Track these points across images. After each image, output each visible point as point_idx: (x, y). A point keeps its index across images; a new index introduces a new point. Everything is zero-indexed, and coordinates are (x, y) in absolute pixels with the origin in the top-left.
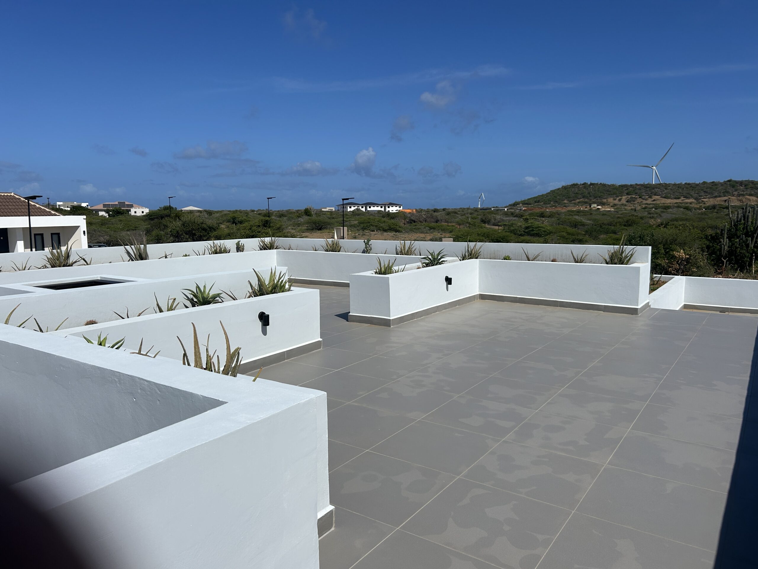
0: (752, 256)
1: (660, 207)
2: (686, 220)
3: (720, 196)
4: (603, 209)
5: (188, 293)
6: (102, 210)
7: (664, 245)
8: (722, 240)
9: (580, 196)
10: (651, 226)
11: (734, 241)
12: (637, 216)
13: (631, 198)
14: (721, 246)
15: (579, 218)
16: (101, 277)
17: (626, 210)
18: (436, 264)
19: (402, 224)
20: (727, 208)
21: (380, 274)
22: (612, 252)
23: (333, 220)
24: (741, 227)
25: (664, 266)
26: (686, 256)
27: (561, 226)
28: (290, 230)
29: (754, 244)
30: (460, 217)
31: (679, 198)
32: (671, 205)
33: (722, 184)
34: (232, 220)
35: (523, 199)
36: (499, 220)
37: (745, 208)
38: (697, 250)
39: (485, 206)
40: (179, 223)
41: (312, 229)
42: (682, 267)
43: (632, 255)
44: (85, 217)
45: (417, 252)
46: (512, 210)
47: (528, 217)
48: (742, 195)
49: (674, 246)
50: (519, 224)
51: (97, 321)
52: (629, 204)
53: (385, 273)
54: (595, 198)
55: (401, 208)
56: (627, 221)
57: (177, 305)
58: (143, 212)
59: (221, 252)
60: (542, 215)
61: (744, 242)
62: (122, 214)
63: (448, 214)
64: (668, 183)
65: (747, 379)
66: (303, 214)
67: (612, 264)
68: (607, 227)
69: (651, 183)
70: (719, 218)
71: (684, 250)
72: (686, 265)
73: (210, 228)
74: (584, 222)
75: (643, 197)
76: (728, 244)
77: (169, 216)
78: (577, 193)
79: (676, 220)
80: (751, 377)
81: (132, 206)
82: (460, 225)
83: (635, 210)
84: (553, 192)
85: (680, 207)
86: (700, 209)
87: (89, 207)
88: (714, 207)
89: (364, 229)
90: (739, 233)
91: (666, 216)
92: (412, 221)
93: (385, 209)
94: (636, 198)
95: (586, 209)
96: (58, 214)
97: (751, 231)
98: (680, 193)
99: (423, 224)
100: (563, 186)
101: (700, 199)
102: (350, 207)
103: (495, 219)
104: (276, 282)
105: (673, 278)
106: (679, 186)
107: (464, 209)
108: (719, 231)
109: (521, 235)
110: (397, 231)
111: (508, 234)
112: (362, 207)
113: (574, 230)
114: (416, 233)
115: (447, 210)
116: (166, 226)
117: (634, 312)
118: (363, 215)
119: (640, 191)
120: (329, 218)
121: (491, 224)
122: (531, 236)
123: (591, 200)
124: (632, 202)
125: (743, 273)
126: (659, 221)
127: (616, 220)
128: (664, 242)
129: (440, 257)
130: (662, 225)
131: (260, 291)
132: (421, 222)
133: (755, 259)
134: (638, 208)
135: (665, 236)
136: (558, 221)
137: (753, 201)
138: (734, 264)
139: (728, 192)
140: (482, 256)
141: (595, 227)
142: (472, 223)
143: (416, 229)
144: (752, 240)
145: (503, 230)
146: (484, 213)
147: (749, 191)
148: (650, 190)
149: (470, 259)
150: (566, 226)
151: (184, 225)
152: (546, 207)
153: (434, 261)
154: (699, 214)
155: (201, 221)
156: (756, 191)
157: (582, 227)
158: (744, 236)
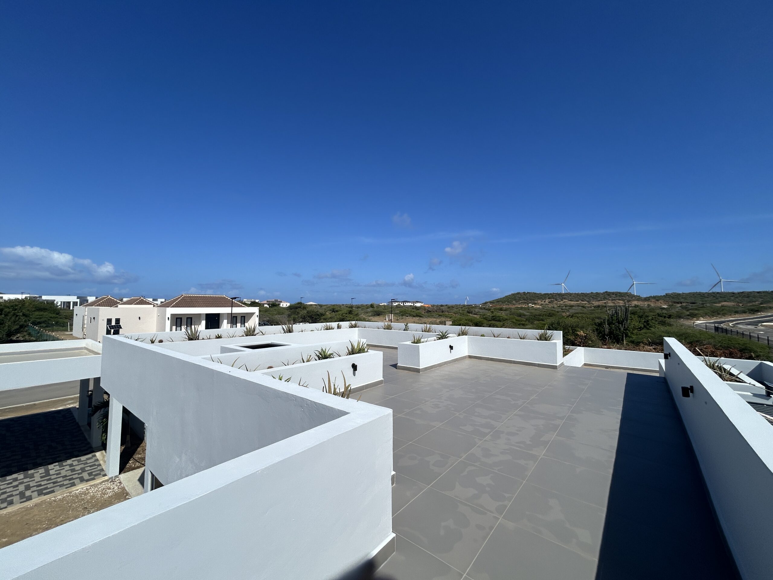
0: (623, 335)
1: (568, 306)
2: (583, 313)
3: (602, 300)
4: (536, 307)
5: (317, 352)
6: (266, 304)
7: (572, 328)
8: (604, 326)
9: (521, 299)
10: (563, 317)
11: (612, 326)
12: (555, 311)
13: (551, 300)
14: (604, 329)
15: (522, 311)
16: (271, 342)
17: (548, 307)
18: (444, 338)
19: (423, 313)
20: (606, 307)
21: (414, 343)
22: (541, 334)
23: (386, 310)
24: (615, 318)
25: (572, 340)
26: (584, 334)
27: (512, 316)
28: (363, 316)
29: (624, 328)
30: (455, 310)
31: (578, 301)
32: (574, 305)
33: (602, 294)
34: (332, 310)
35: (490, 300)
36: (477, 312)
37: (616, 308)
38: (591, 331)
39: (469, 304)
40: (305, 312)
41: (375, 315)
42: (583, 341)
43: (552, 336)
44: (258, 308)
45: (433, 331)
46: (484, 306)
47: (493, 310)
48: (614, 300)
49: (577, 329)
50: (489, 314)
51: (273, 367)
52: (550, 304)
53: (417, 343)
54: (531, 300)
55: (423, 304)
56: (549, 314)
57: (311, 359)
58: (286, 305)
59: (329, 329)
60: (501, 309)
61: (617, 327)
62: (276, 306)
63: (449, 308)
64: (571, 293)
65: (621, 409)
66: (370, 307)
67: (541, 340)
68: (538, 317)
69: (562, 293)
70: (601, 313)
71: (583, 331)
72: (585, 339)
73: (321, 314)
74: (525, 314)
75: (558, 300)
76: (608, 328)
77: (300, 307)
78: (520, 298)
79: (578, 313)
80: (623, 408)
81: (281, 302)
82: (455, 314)
83: (554, 308)
84: (506, 297)
85: (580, 306)
86: (591, 307)
87: (259, 302)
88: (599, 306)
89: (402, 315)
90: (614, 322)
91: (572, 311)
92: (429, 311)
93: (414, 304)
94: (554, 301)
95: (526, 306)
96: (245, 306)
97: (621, 321)
98: (579, 298)
99: (435, 313)
100: (512, 294)
101: (590, 302)
102: (395, 303)
103: (475, 311)
104: (360, 347)
105: (577, 348)
106: (578, 295)
107: (458, 305)
108: (602, 321)
109: (490, 321)
110: (420, 317)
111: (482, 319)
112: (402, 303)
113: (519, 318)
114: (431, 318)
115: (448, 306)
116: (298, 313)
117: (555, 367)
118: (402, 307)
119: (556, 297)
120: (384, 309)
121: (473, 314)
122: (495, 321)
123: (528, 301)
124: (552, 303)
125: (619, 345)
126: (568, 314)
127: (543, 313)
128: (572, 326)
129: (446, 334)
130: (570, 316)
131: (352, 352)
132: (434, 312)
133: (626, 337)
134: (556, 306)
135: (572, 323)
136: (510, 313)
137: (621, 303)
138: (613, 339)
139: (606, 298)
140: (469, 334)
141: (531, 317)
142: (462, 313)
143: (431, 316)
144: (622, 326)
145: (480, 317)
146: (469, 307)
147: (618, 298)
148: (561, 296)
149: (463, 335)
150: (514, 316)
151: (308, 312)
152: (503, 305)
153: (443, 336)
154: (590, 310)
155: (317, 310)
156: (622, 298)
157: (524, 316)
158: (617, 323)
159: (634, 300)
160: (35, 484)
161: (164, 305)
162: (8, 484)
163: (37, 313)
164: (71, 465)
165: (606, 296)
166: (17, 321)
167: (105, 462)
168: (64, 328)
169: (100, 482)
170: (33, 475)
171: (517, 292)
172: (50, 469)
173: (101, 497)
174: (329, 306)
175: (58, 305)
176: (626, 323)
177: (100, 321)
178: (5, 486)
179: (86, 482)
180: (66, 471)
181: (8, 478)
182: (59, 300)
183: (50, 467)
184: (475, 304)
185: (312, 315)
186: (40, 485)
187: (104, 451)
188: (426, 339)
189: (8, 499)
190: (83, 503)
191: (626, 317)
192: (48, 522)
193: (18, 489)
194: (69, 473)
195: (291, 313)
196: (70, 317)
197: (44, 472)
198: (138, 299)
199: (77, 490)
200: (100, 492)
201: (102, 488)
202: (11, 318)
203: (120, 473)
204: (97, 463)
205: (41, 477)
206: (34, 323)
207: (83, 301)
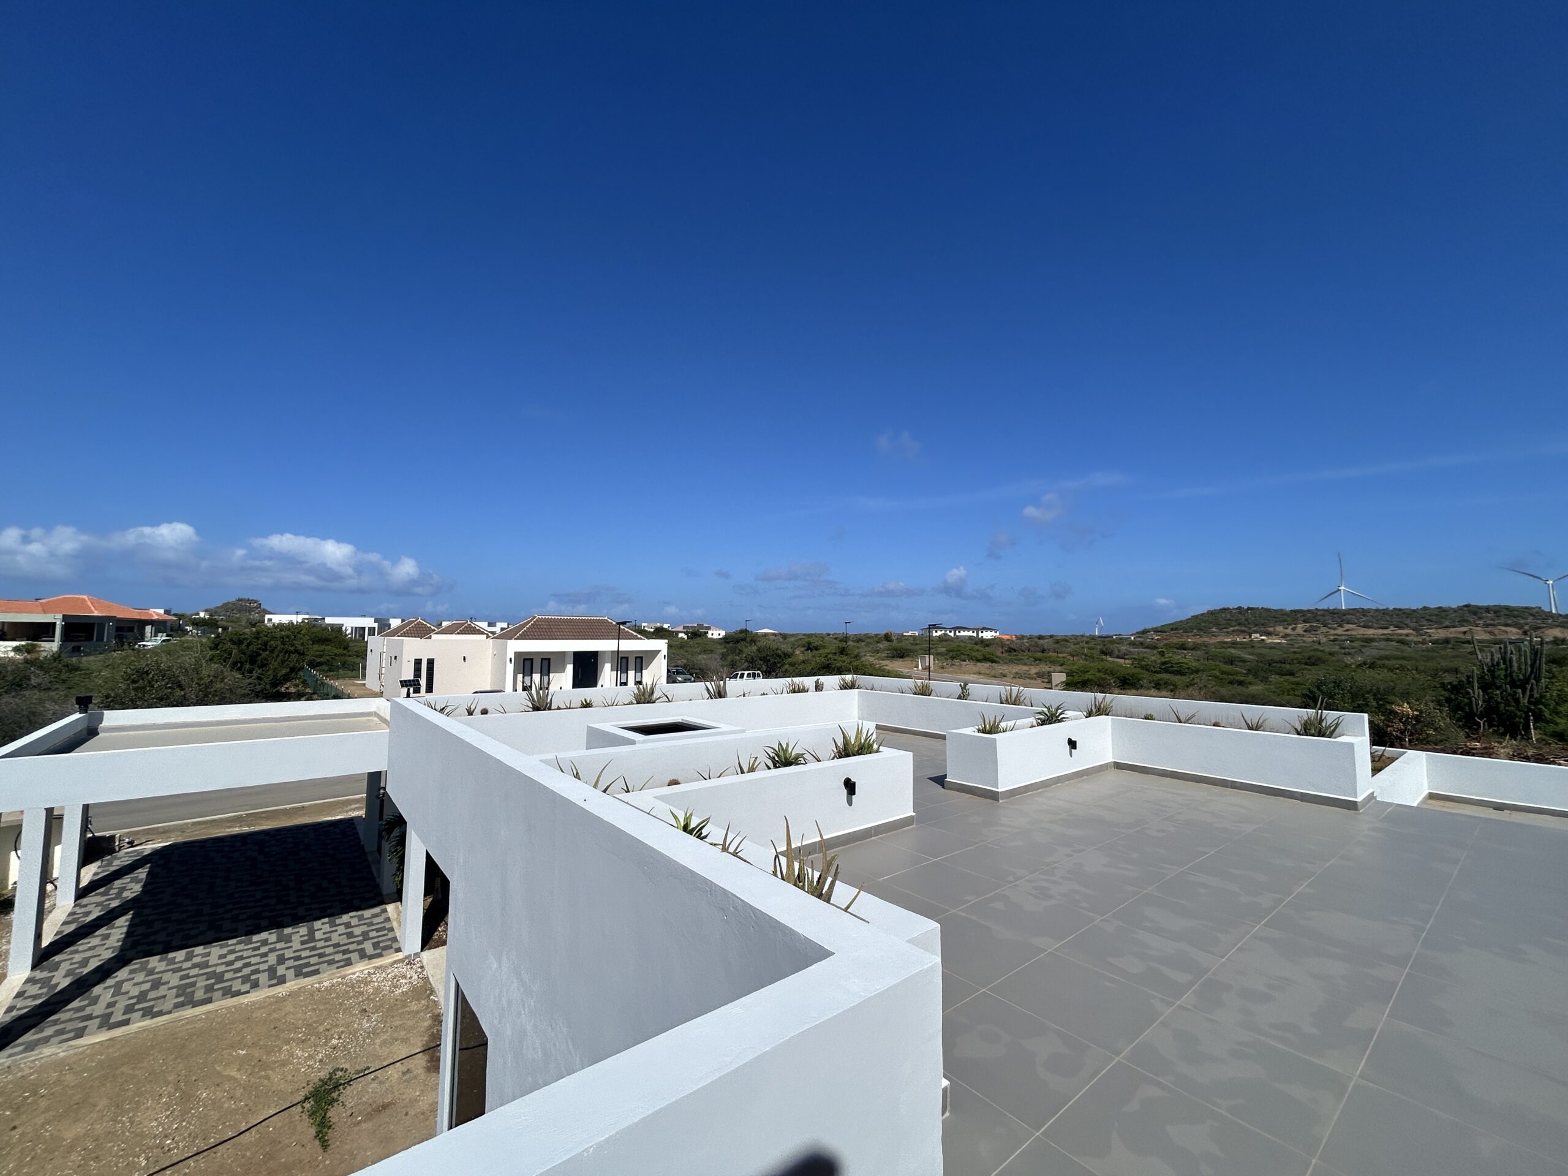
0: (1528, 716)
1: (1358, 640)
2: (1404, 658)
3: (1454, 627)
4: (1270, 641)
5: (770, 751)
6: (681, 632)
7: (1375, 695)
8: (1470, 691)
9: (1234, 623)
10: (1347, 666)
11: (1492, 693)
12: (1323, 651)
13: (1311, 626)
14: (1470, 699)
15: (1236, 651)
16: (682, 720)
17: (1304, 642)
18: (1055, 722)
19: (999, 654)
20: (1470, 643)
21: (983, 733)
22: (1306, 719)
23: (917, 646)
24: (1502, 673)
26: (1413, 711)
28: (868, 657)
29: (1529, 699)
30: (1072, 647)
31: (1387, 628)
32: (1376, 637)
33: (1455, 610)
34: (807, 645)
35: (1155, 626)
36: (1124, 651)
37: (1500, 646)
38: (1431, 703)
39: (1105, 634)
40: (754, 648)
41: (893, 657)
42: (1409, 727)
43: (1337, 725)
44: (667, 641)
45: (1027, 701)
46: (1140, 639)
47: (1164, 649)
48: (1491, 625)
49: (1391, 698)
50: (1153, 658)
51: (680, 780)
52: (1308, 634)
53: (990, 733)
54: (1256, 625)
55: (998, 634)
56: (1309, 658)
57: (758, 766)
58: (719, 635)
59: (799, 691)
60: (1183, 647)
61: (1510, 695)
62: (700, 636)
63: (1057, 642)
66: (881, 638)
67: (1307, 735)
68: (1279, 665)
69: (1339, 608)
70: (1457, 656)
71: (1408, 703)
73: (784, 654)
74: (1243, 658)
75: (1330, 626)
76: (1481, 697)
77: (744, 640)
78: (1229, 620)
79: (1387, 658)
81: (709, 628)
82: (1073, 656)
83: (1319, 643)
84: (1195, 617)
85: (1392, 640)
86: (1424, 642)
87: (670, 628)
88: (1447, 641)
89: (953, 658)
90: (1498, 682)
91: (1370, 653)
92: (1011, 650)
93: (978, 634)
94: (1319, 627)
95: (1245, 640)
96: (643, 637)
97: (1519, 680)
98: (1388, 621)
99: (1025, 654)
100: (1208, 611)
101: (1422, 630)
102: (936, 632)
103: (1119, 651)
104: (863, 741)
105: (1405, 753)
106: (1385, 612)
107: (1077, 636)
108: (1464, 679)
109: (1156, 672)
110: (993, 661)
111: (1138, 670)
112: (950, 632)
113: (1230, 667)
114: (1018, 664)
115: (1055, 638)
116: (741, 651)
117: (1352, 806)
118: (952, 641)
119: (1323, 618)
120: (912, 644)
121: (1115, 656)
122: (1170, 673)
123: (1250, 628)
124: (1313, 632)
125: (1515, 740)
126: (1360, 659)
127: (1292, 656)
128: (1374, 691)
129: (1060, 711)
130: (1365, 664)
131: (845, 752)
132: (1023, 651)
133: (1535, 721)
134: (1324, 640)
135: (1374, 681)
136: (1207, 655)
137: (1513, 633)
138: (1498, 726)
139: (1467, 621)
140: (1114, 712)
141: (1261, 664)
142: (1089, 654)
143: (1017, 660)
144: (1524, 693)
145: (1133, 664)
146: (1104, 642)
147: (1502, 620)
148: (1339, 616)
149: (1098, 715)
150: (1217, 663)
151: (758, 650)
152: (1187, 636)
153: (1051, 718)
154: (1423, 651)
155: (776, 647)
156: (1515, 619)
157: (1241, 664)
158: (1508, 686)
159: (1551, 627)
160: (292, 955)
161: (506, 635)
162: (255, 949)
163: (316, 647)
164: (348, 925)
165: (1468, 615)
166: (287, 661)
167: (400, 923)
168: (354, 673)
169: (390, 963)
170: (291, 937)
171: (1222, 607)
172: (316, 928)
173: (390, 992)
174: (800, 637)
175: (347, 633)
176: (1535, 687)
177: (405, 663)
178: (250, 953)
179: (369, 959)
180: (340, 935)
181: (256, 938)
182: (349, 623)
183: (317, 924)
184: (1120, 635)
185: (767, 655)
186: (299, 958)
187: (399, 903)
188: (1011, 723)
189: (253, 977)
190: (361, 999)
191: (1535, 670)
192: (306, 1029)
193: (267, 961)
194: (344, 940)
195: (727, 651)
196: (362, 654)
197: (306, 933)
198: (463, 624)
199: (354, 973)
200: (390, 983)
201: (393, 974)
202: (278, 656)
203: (422, 950)
204: (387, 926)
205: (303, 943)
206: (313, 665)
207: (383, 627)
